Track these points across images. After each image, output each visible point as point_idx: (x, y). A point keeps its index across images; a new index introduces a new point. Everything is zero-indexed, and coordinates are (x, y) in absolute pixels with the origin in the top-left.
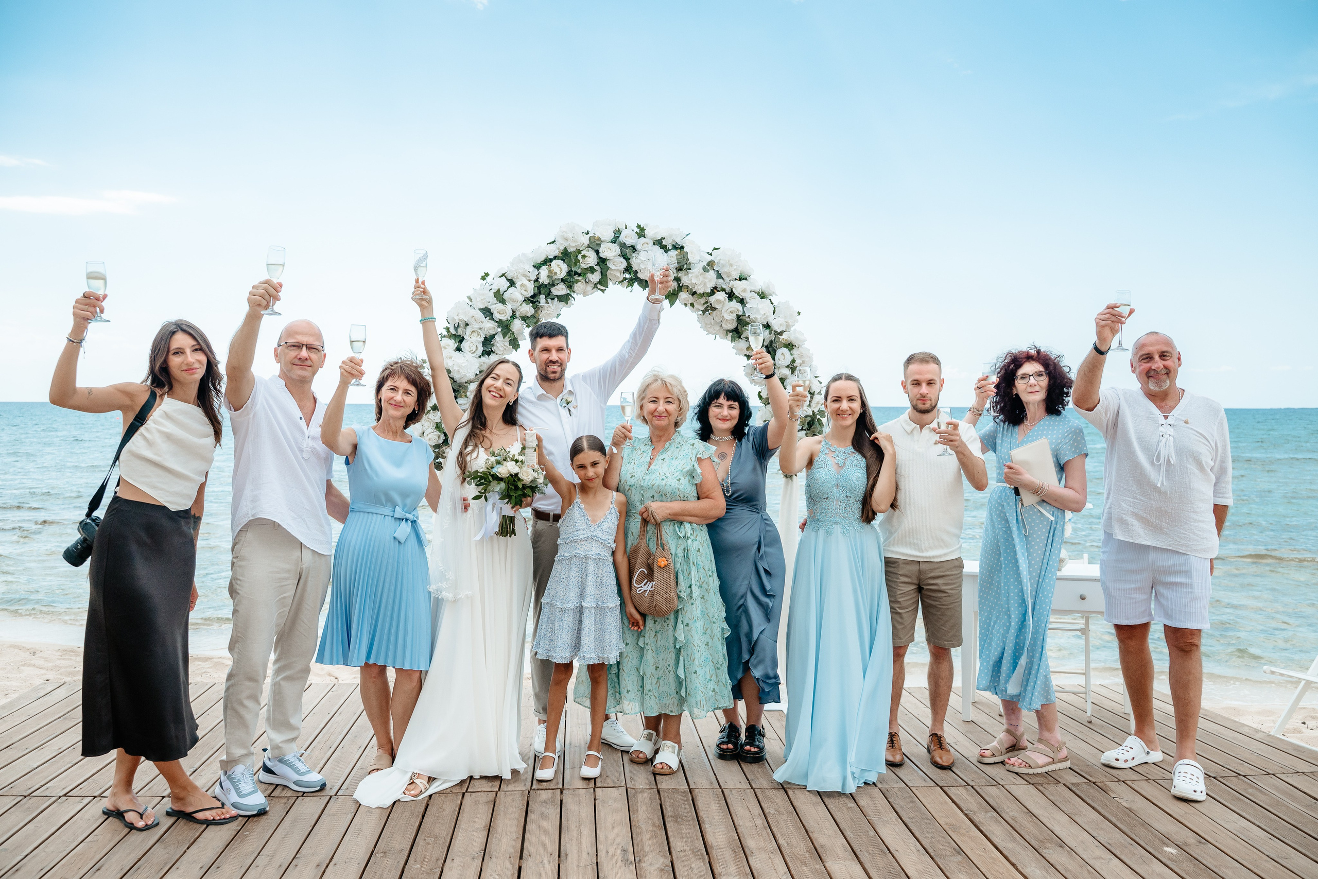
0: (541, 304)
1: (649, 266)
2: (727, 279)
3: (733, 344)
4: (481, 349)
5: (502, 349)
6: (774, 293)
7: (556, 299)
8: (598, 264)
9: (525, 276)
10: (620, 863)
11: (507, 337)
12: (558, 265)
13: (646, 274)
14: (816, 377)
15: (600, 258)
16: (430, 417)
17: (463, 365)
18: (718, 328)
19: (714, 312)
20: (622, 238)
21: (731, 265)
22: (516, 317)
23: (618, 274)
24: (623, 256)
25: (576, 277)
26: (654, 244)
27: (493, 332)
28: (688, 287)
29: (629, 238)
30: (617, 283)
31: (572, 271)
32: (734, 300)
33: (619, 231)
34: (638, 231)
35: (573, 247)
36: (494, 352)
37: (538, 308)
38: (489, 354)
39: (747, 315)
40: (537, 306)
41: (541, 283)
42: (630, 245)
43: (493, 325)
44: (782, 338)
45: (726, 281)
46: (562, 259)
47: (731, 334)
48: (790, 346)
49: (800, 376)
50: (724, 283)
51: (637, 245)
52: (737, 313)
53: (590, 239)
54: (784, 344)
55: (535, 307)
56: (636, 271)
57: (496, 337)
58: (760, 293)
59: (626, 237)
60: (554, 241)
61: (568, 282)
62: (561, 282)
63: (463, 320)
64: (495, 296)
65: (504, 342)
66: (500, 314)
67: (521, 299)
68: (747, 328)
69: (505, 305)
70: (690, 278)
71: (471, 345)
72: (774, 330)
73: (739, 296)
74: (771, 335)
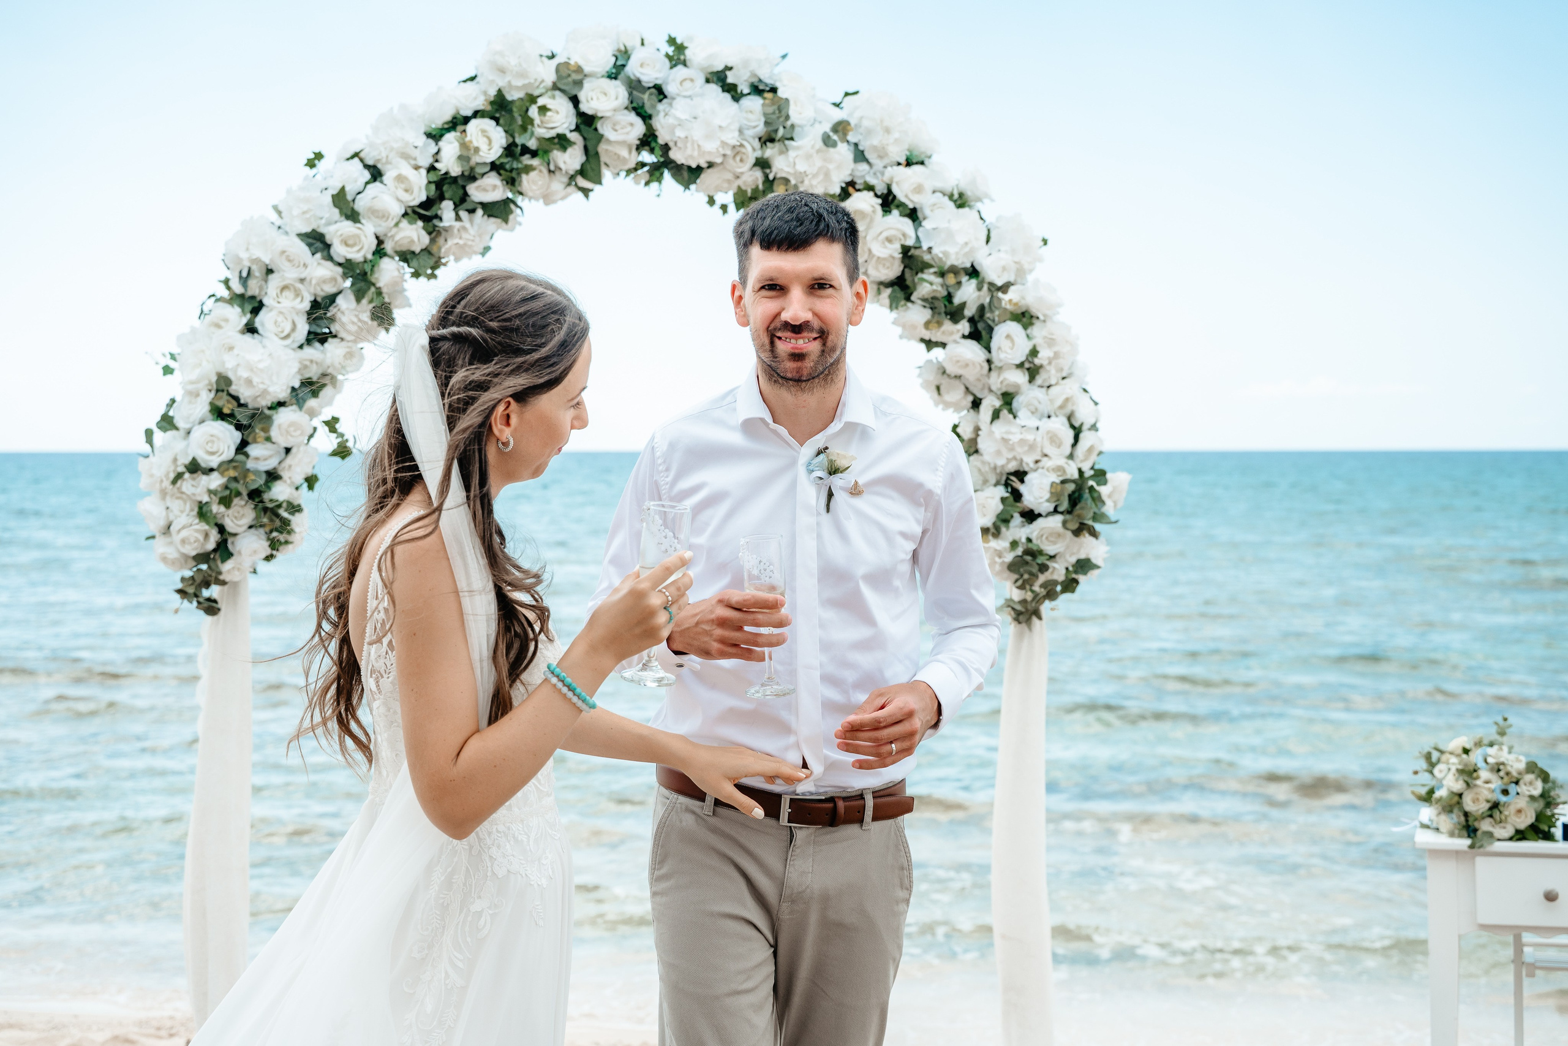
0: (445, 223)
1: (697, 133)
2: (878, 164)
3: (894, 315)
4: (303, 328)
5: (353, 328)
6: (987, 196)
7: (480, 212)
8: (577, 129)
9: (405, 156)
11: (364, 301)
12: (483, 131)
13: (689, 152)
14: (1086, 391)
15: (581, 115)
16: (184, 489)
17: (261, 366)
20: (633, 69)
21: (888, 131)
22: (385, 255)
23: (624, 153)
24: (634, 109)
25: (526, 160)
26: (708, 81)
27: (330, 289)
28: (786, 181)
29: (648, 66)
30: (623, 174)
31: (516, 146)
32: (895, 212)
33: (626, 51)
34: (670, 50)
35: (518, 88)
36: (335, 336)
37: (439, 233)
38: (323, 340)
39: (925, 247)
40: (435, 226)
41: (443, 172)
42: (651, 85)
43: (332, 271)
44: (1008, 299)
45: (875, 168)
46: (493, 118)
47: (889, 291)
48: (1025, 318)
49: (1048, 387)
50: (872, 172)
51: (667, 84)
52: (903, 242)
53: (557, 70)
54: (1012, 313)
55: (431, 229)
56: (666, 144)
57: (340, 300)
58: (956, 196)
59: (642, 65)
60: (473, 75)
61: (506, 170)
62: (492, 169)
63: (260, 260)
64: (335, 205)
65: (357, 313)
66: (347, 245)
67: (398, 210)
68: (925, 276)
69: (358, 225)
70: (791, 160)
71: (280, 319)
72: (986, 280)
73: (907, 202)
74: (981, 293)
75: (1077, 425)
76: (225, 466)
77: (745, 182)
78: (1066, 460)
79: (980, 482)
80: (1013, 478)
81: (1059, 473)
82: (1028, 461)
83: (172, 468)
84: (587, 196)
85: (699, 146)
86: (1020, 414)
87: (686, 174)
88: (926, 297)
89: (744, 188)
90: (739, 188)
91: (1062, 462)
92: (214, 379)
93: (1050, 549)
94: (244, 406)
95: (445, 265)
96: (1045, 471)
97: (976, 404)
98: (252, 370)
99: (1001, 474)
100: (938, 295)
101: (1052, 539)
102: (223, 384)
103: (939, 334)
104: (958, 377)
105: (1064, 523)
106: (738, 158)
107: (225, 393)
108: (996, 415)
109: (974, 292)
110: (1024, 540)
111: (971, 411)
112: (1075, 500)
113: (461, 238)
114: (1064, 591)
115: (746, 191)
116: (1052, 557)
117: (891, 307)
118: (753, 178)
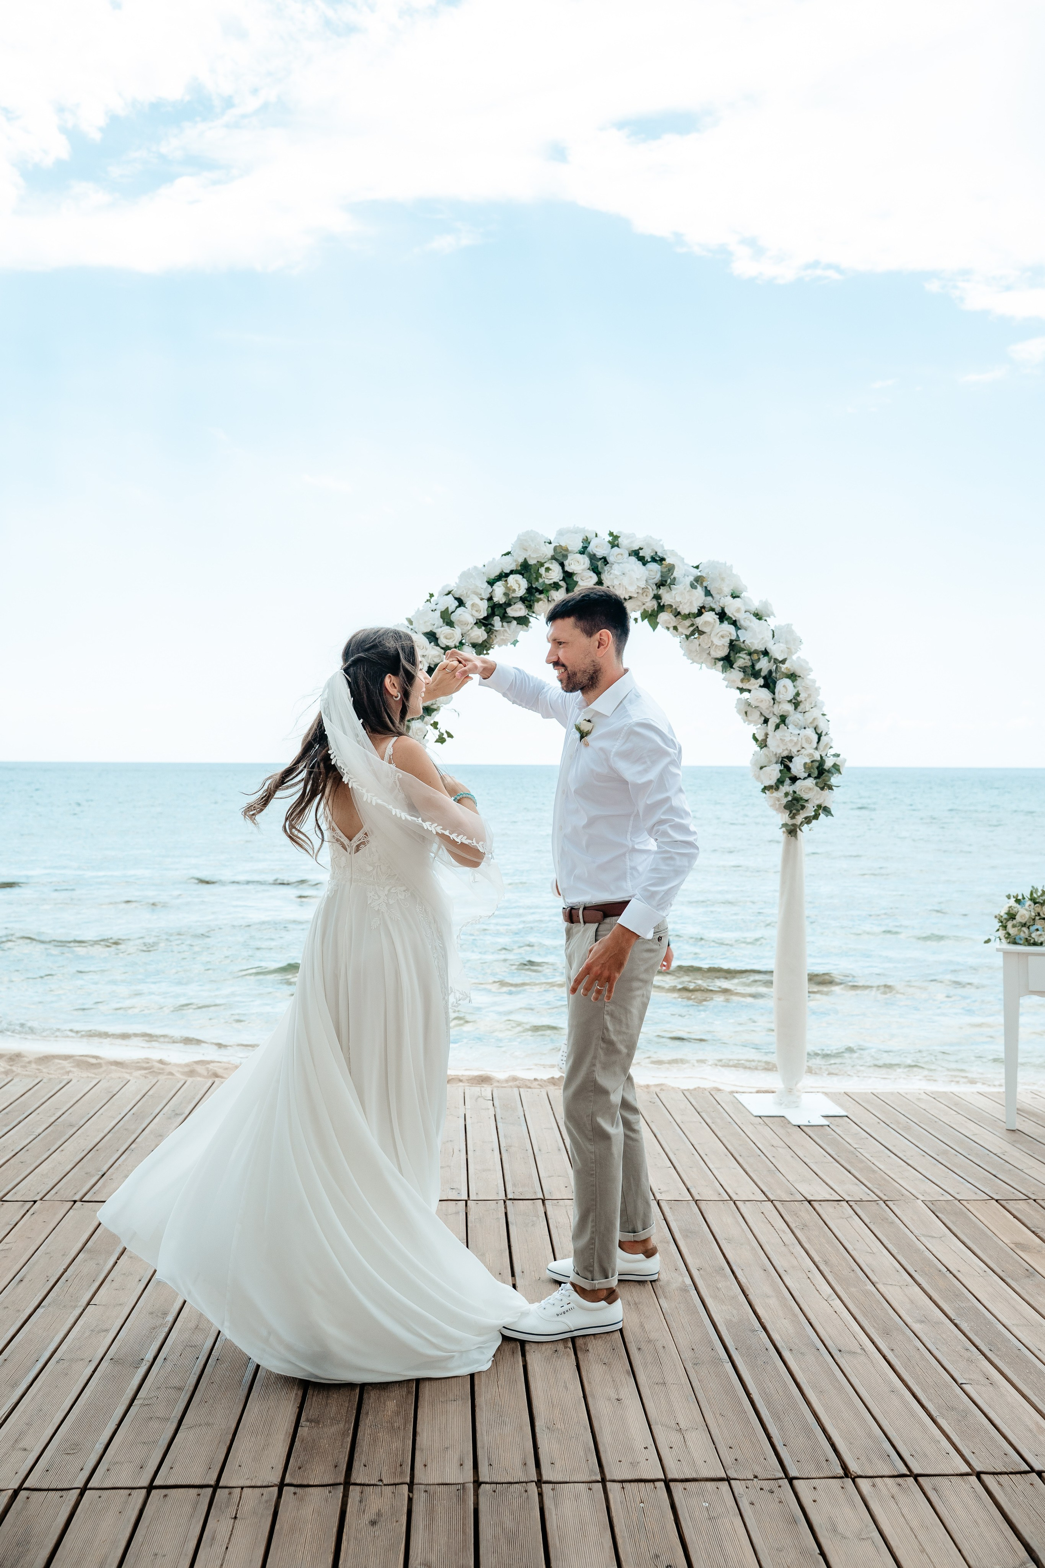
0: (496, 628)
1: (625, 581)
2: (717, 597)
3: (724, 675)
6: (773, 614)
7: (513, 622)
8: (564, 579)
9: (476, 594)
12: (516, 581)
14: (824, 715)
15: (566, 572)
18: (705, 655)
19: (701, 637)
20: (591, 549)
21: (723, 580)
24: (593, 569)
25: (537, 595)
26: (629, 556)
28: (671, 606)
29: (600, 548)
31: (533, 588)
32: (726, 622)
33: (587, 540)
34: (611, 539)
35: (533, 558)
37: (493, 632)
39: (742, 640)
40: (491, 629)
41: (495, 601)
42: (601, 557)
43: (438, 652)
44: (784, 667)
45: (715, 599)
46: (521, 573)
47: (721, 663)
48: (793, 677)
49: (805, 713)
50: (714, 601)
51: (609, 556)
52: (730, 638)
53: (555, 549)
54: (786, 674)
55: (488, 631)
58: (756, 614)
59: (596, 547)
60: (510, 551)
61: (527, 601)
62: (520, 600)
64: (441, 617)
66: (447, 639)
67: (472, 621)
68: (740, 655)
69: (453, 629)
70: (673, 595)
72: (774, 657)
73: (733, 617)
74: (770, 664)
75: (819, 732)
77: (648, 606)
78: (814, 751)
79: (768, 762)
80: (786, 759)
81: (810, 757)
82: (794, 751)
85: (626, 588)
86: (790, 726)
88: (741, 666)
89: (647, 610)
90: (644, 609)
91: (812, 751)
93: (806, 797)
95: (493, 648)
96: (803, 756)
97: (766, 721)
99: (779, 757)
100: (747, 665)
101: (807, 792)
103: (747, 685)
104: (757, 707)
105: (816, 784)
106: (645, 595)
108: (777, 727)
109: (767, 663)
110: (791, 792)
111: (764, 725)
112: (818, 771)
113: (504, 636)
115: (648, 611)
116: (807, 801)
117: (723, 671)
118: (652, 605)
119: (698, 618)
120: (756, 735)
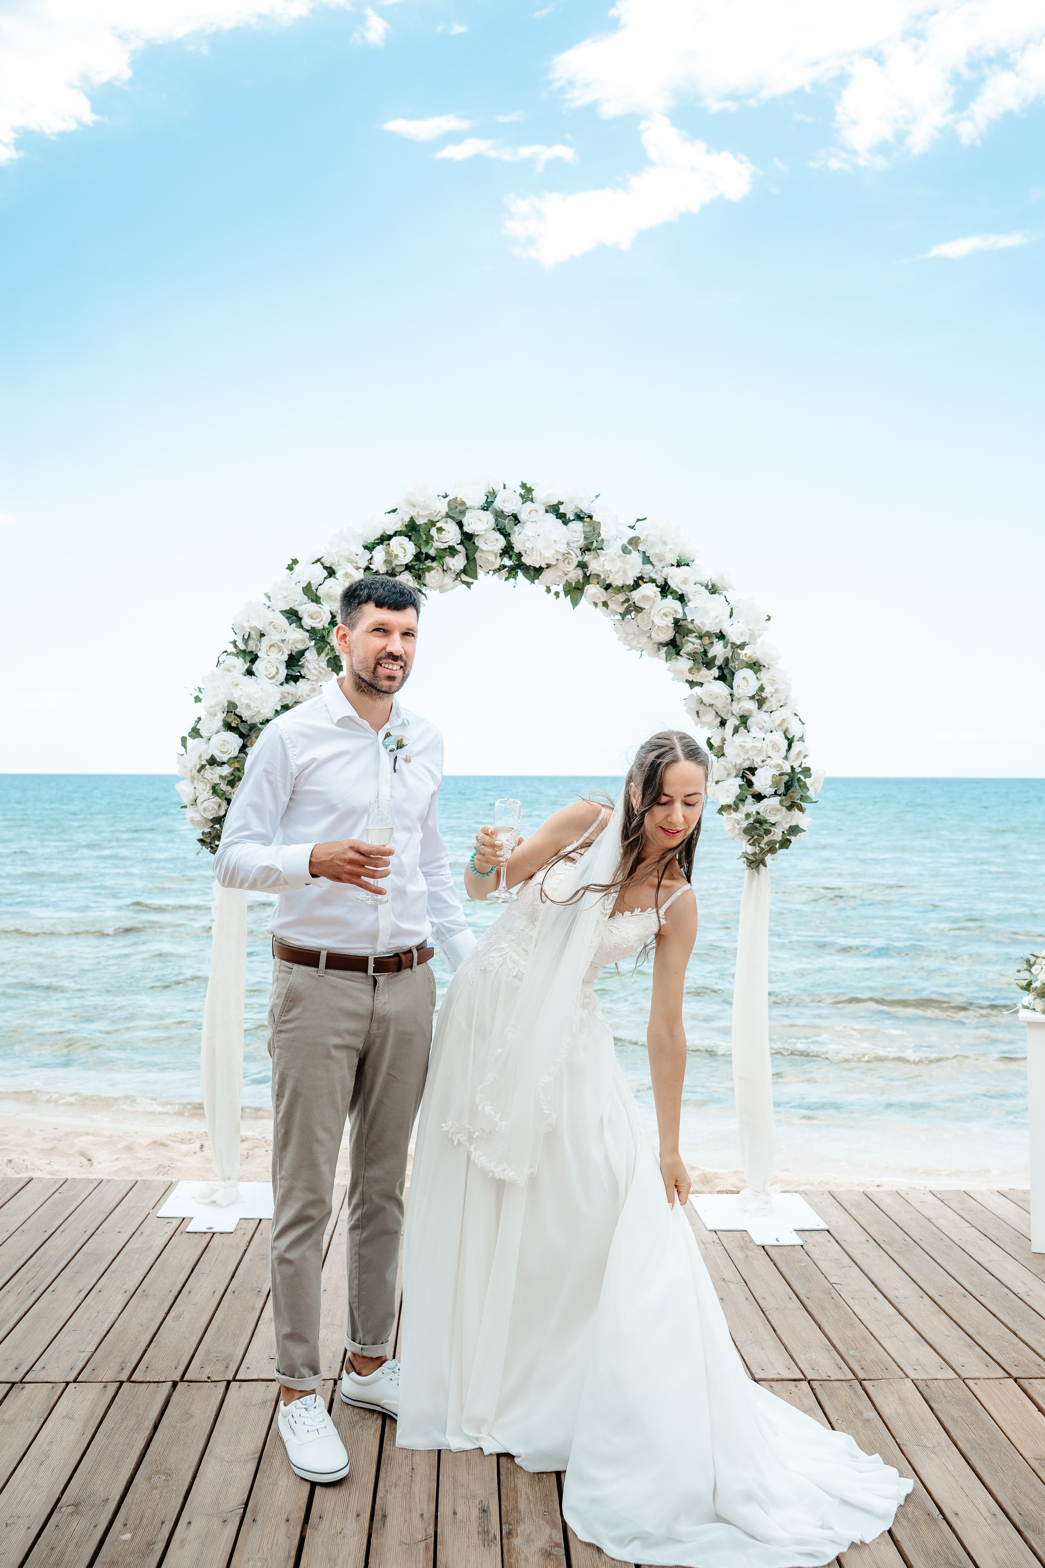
1: (540, 545)
2: (659, 565)
3: (668, 665)
4: (283, 672)
5: (316, 672)
6: (731, 587)
8: (462, 543)
9: (350, 561)
10: (475, 1539)
11: (323, 655)
12: (401, 544)
13: (534, 557)
14: (796, 715)
15: (464, 533)
16: (206, 776)
17: (256, 696)
18: (644, 640)
19: (640, 615)
20: (498, 504)
21: (665, 543)
23: (492, 558)
24: (499, 530)
25: (428, 563)
26: (547, 511)
27: (301, 647)
28: (598, 576)
29: (508, 503)
30: (491, 573)
31: (422, 554)
32: (670, 597)
33: (494, 493)
34: (523, 492)
35: (423, 516)
36: (304, 677)
38: (296, 679)
39: (689, 620)
41: (374, 571)
42: (510, 514)
43: (302, 635)
44: (744, 654)
45: (656, 567)
46: (407, 536)
47: (665, 648)
48: (755, 666)
49: (771, 712)
50: (654, 570)
51: (520, 513)
52: (674, 616)
53: (449, 504)
54: (747, 663)
56: (520, 553)
57: (307, 654)
58: (710, 587)
59: (504, 502)
60: (395, 508)
61: (415, 570)
62: (406, 570)
63: (257, 628)
65: (318, 662)
66: (312, 618)
68: (689, 639)
69: (319, 605)
70: (602, 562)
71: (269, 666)
72: (730, 642)
73: (678, 590)
74: (727, 650)
75: (790, 737)
76: (232, 761)
77: (571, 577)
78: (783, 760)
79: (726, 775)
80: (746, 772)
81: (778, 769)
82: (758, 761)
83: (198, 762)
84: (469, 587)
85: (541, 553)
86: (751, 730)
87: (532, 573)
88: (690, 652)
89: (570, 581)
90: (567, 580)
91: (780, 761)
92: (226, 704)
93: (772, 820)
94: (246, 722)
96: (768, 767)
97: (723, 723)
98: (250, 699)
99: (740, 769)
100: (698, 651)
101: (773, 813)
102: (231, 708)
103: (698, 676)
104: (711, 705)
105: (781, 802)
107: (233, 713)
108: (736, 730)
109: (721, 649)
110: (754, 813)
111: (720, 728)
112: (788, 786)
114: (780, 848)
115: (571, 583)
116: (773, 824)
117: (666, 659)
118: (576, 575)
119: (634, 592)
120: (711, 741)
